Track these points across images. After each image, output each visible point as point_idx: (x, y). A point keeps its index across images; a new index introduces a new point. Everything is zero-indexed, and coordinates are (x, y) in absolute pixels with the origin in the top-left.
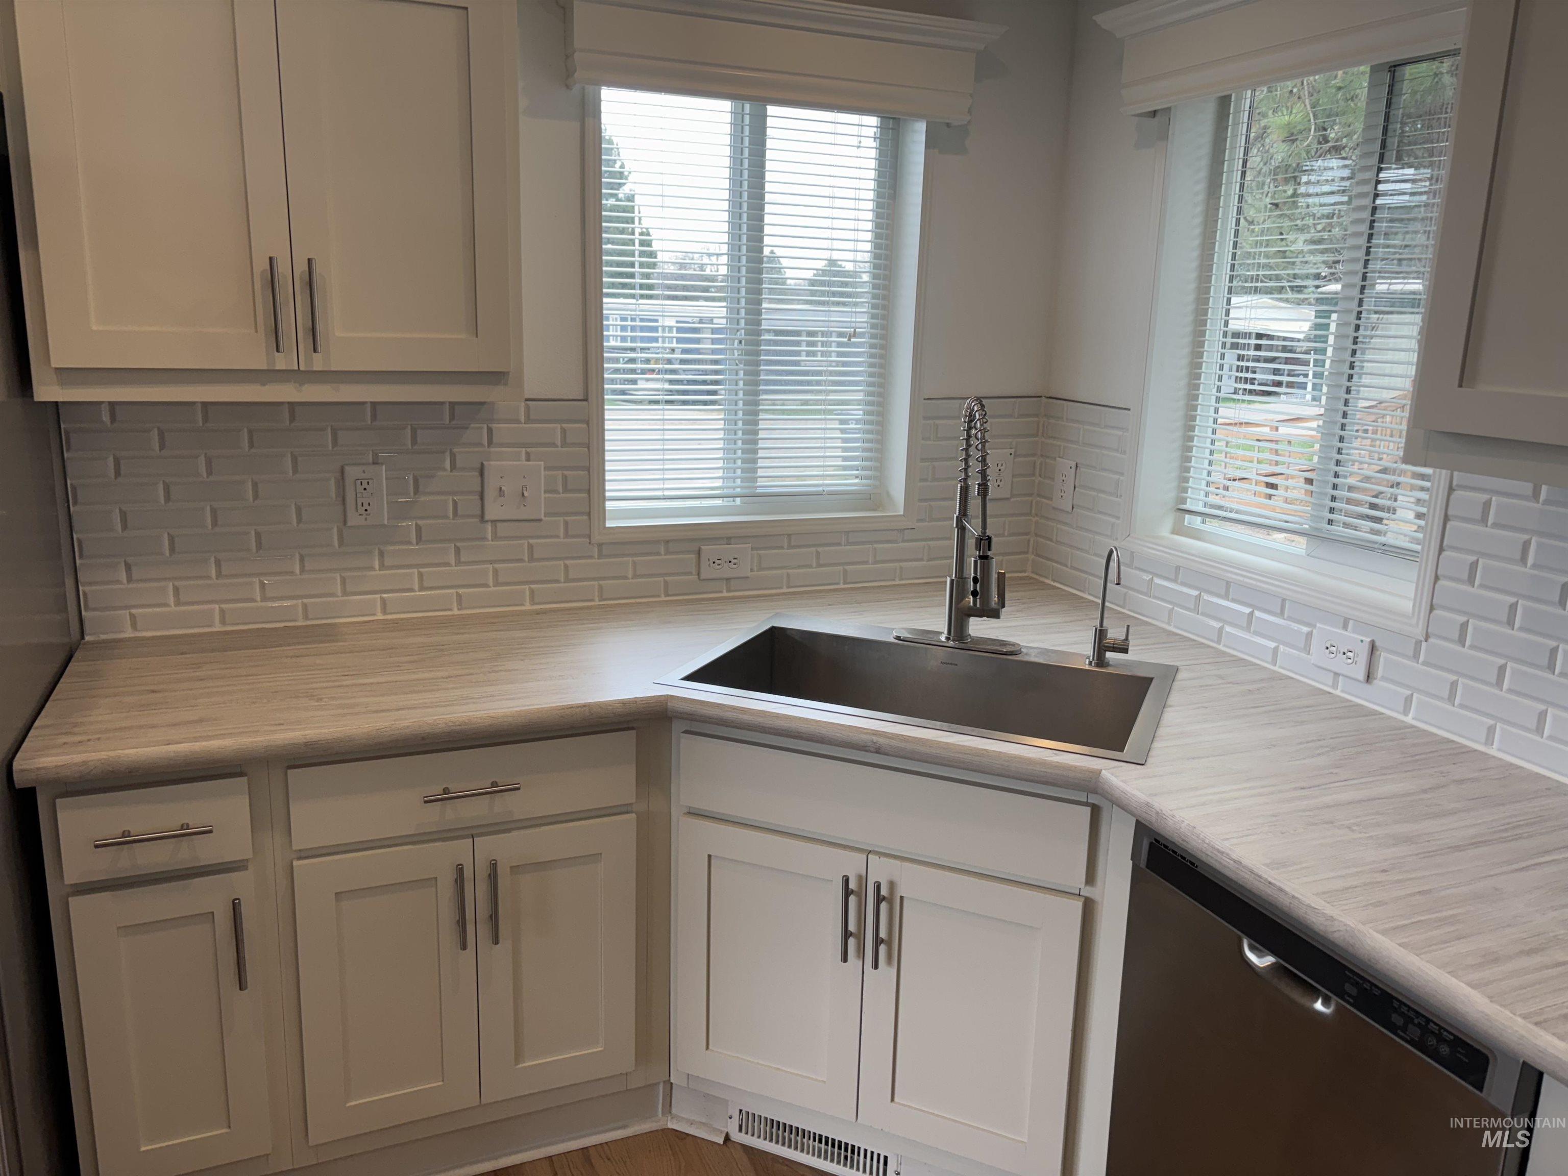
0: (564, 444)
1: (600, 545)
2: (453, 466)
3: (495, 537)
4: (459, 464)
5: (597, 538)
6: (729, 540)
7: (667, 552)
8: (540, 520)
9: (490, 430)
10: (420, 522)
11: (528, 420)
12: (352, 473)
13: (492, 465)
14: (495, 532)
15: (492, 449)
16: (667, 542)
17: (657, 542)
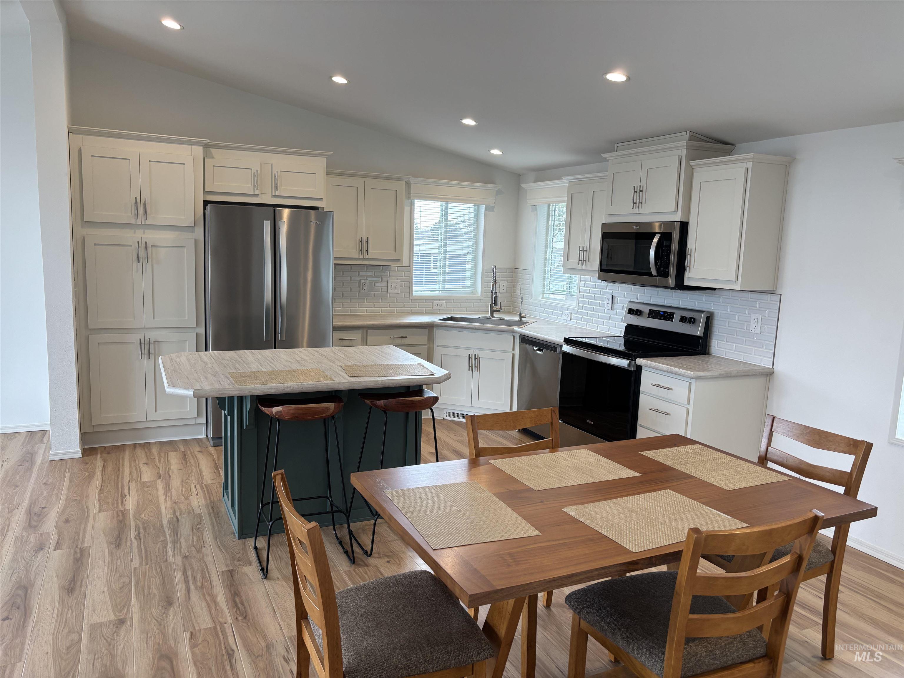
0: (405, 276)
1: (411, 300)
3: (390, 297)
4: (383, 280)
5: (411, 298)
6: (440, 300)
7: (426, 302)
8: (399, 293)
9: (390, 273)
10: (375, 293)
11: (397, 271)
12: (362, 281)
13: (390, 280)
14: (389, 295)
15: (390, 277)
16: (426, 299)
17: (423, 299)
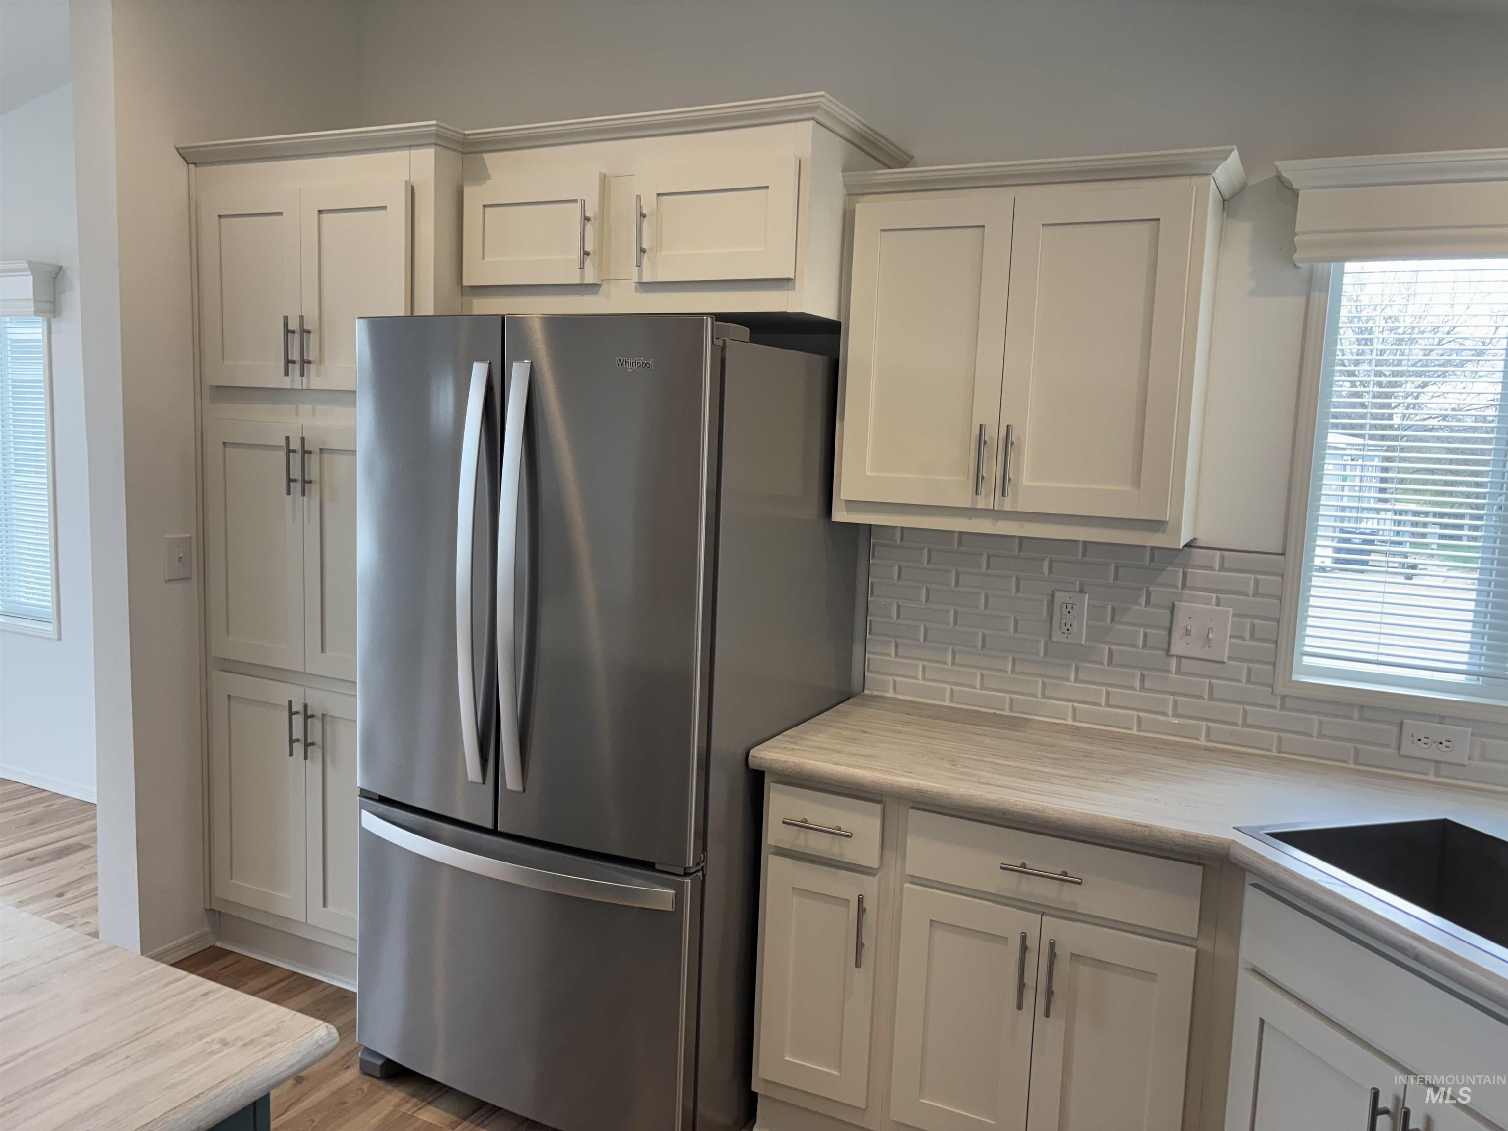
0: (1256, 594)
1: (1284, 697)
2: (1148, 603)
3: (1178, 671)
4: (1152, 601)
5: (1280, 689)
6: (1444, 719)
7: (1361, 719)
8: (1223, 663)
9: (1185, 575)
10: (1113, 647)
11: (1222, 568)
12: (1060, 597)
13: (1181, 605)
14: (1178, 667)
15: (1186, 592)
16: (1362, 707)
17: (1351, 705)
